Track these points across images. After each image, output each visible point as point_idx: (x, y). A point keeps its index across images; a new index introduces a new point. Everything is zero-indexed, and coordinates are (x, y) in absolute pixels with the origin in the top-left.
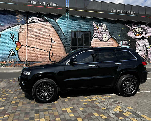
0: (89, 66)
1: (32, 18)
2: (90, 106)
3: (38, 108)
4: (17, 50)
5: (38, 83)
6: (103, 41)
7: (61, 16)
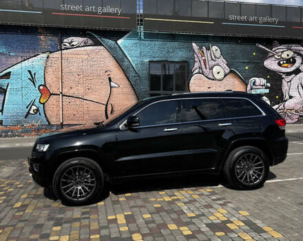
0: (166, 130)
1: (70, 39)
2: (166, 211)
3: (62, 216)
4: (41, 103)
5: (64, 167)
6: (213, 80)
7: (128, 32)
